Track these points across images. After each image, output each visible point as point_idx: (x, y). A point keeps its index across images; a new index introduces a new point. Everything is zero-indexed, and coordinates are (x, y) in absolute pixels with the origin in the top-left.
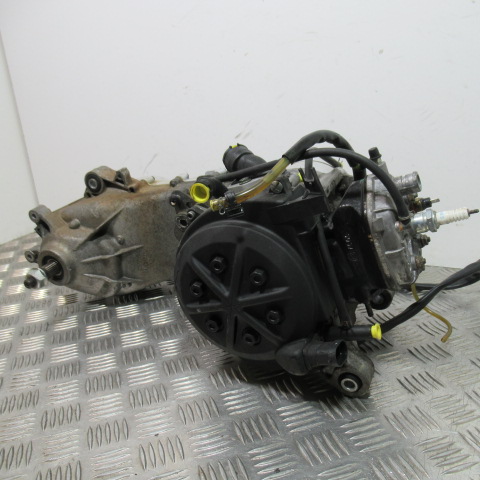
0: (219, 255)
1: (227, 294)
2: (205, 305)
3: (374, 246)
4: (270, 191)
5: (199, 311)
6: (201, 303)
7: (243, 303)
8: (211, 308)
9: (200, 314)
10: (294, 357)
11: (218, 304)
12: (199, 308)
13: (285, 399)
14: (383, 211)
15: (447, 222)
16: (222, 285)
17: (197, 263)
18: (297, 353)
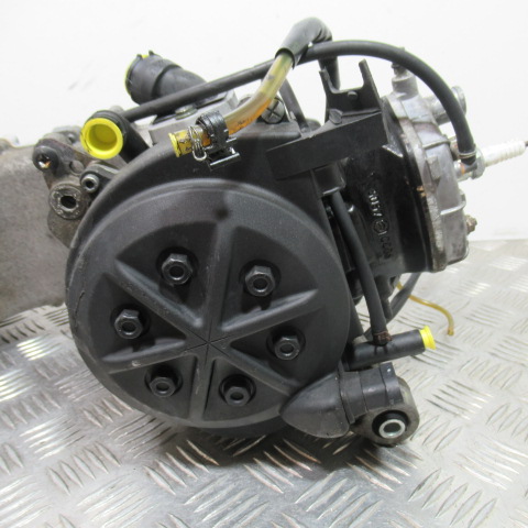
0: (178, 250)
1: (198, 322)
2: (147, 352)
3: (426, 204)
4: (260, 119)
5: (135, 365)
6: (136, 349)
7: (231, 333)
8: (164, 353)
9: (137, 370)
10: (330, 409)
11: (179, 344)
12: (135, 360)
13: (295, 477)
14: (437, 145)
15: (496, 162)
16: (184, 308)
17: (128, 273)
18: (332, 401)
